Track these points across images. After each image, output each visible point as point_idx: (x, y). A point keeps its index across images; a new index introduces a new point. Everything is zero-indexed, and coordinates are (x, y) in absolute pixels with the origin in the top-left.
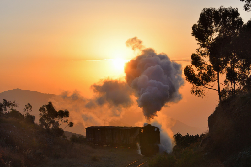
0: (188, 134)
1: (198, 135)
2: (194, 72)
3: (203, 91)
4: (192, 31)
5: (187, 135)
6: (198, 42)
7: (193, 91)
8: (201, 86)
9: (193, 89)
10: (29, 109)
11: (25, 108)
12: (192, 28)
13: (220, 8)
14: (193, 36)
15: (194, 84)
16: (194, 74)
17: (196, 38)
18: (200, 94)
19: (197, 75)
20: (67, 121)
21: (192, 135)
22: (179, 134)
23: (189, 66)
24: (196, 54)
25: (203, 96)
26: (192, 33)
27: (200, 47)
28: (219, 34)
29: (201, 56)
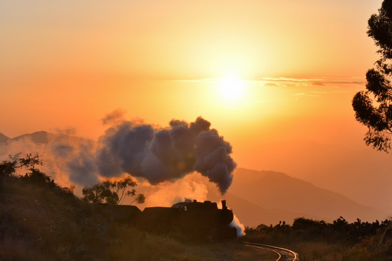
0: (358, 219)
1: (377, 221)
2: (372, 105)
3: (387, 139)
4: (369, 27)
5: (357, 221)
6: (379, 48)
7: (370, 139)
8: (384, 130)
9: (369, 137)
12: (369, 21)
14: (370, 37)
15: (371, 127)
16: (371, 108)
17: (377, 41)
18: (383, 146)
19: (377, 110)
20: (133, 193)
21: (367, 222)
22: (342, 219)
23: (362, 94)
24: (376, 70)
25: (388, 148)
26: (369, 32)
27: (383, 57)
29: (385, 75)
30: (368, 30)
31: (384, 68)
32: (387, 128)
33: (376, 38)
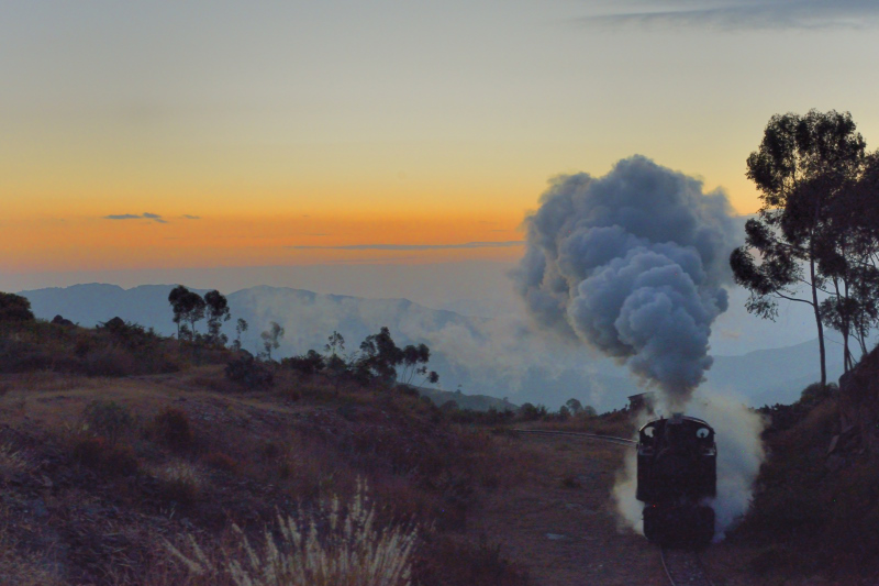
2: (753, 262)
3: (774, 304)
4: (748, 168)
6: (761, 192)
8: (770, 293)
9: (752, 302)
10: (338, 344)
11: (329, 342)
12: (748, 160)
13: (810, 113)
14: (750, 179)
15: (753, 290)
16: (752, 267)
17: (758, 184)
18: (769, 312)
19: (759, 269)
20: (424, 371)
23: (742, 249)
24: (757, 220)
25: (775, 316)
26: (749, 173)
27: (766, 204)
28: (807, 174)
29: (769, 226)
30: (747, 171)
31: (768, 217)
32: (774, 290)
33: (757, 181)
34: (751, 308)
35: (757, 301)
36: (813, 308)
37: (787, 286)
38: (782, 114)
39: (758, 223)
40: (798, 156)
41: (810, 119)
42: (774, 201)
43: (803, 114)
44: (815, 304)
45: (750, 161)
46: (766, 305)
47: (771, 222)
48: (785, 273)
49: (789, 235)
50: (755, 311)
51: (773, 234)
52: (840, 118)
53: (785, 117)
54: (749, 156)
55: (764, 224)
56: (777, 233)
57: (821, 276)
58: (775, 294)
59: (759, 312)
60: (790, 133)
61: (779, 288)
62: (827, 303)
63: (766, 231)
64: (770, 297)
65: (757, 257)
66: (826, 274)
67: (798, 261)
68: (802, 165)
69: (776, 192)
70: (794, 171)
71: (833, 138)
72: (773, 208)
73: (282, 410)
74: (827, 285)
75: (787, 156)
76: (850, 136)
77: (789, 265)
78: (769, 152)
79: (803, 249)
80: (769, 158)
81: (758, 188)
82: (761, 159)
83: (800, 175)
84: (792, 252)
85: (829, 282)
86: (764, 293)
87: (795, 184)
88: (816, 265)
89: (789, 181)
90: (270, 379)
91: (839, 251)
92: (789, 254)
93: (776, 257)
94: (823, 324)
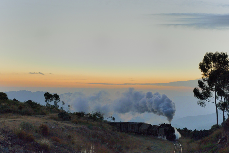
3: (205, 103)
13: (216, 52)
15: (199, 99)
18: (203, 105)
19: (201, 93)
20: (111, 117)
23: (197, 88)
25: (205, 106)
28: (215, 69)
29: (204, 82)
30: (199, 67)
31: (204, 79)
32: (205, 99)
33: (201, 70)
34: (199, 103)
35: (200, 102)
36: (215, 104)
37: (208, 98)
38: (209, 52)
39: (201, 81)
40: (213, 64)
41: (216, 54)
42: (206, 75)
43: (214, 53)
44: (216, 103)
45: (200, 65)
46: (203, 103)
47: (205, 81)
48: (208, 95)
49: (209, 85)
50: (200, 104)
51: (205, 84)
52: (224, 54)
53: (209, 53)
54: (199, 63)
55: (203, 81)
56: (206, 84)
57: (218, 96)
58: (205, 100)
59: (201, 105)
60: (211, 58)
61: (206, 99)
62: (219, 103)
63: (204, 84)
64: (204, 101)
65: (201, 90)
66: (219, 96)
67: (211, 91)
68: (214, 66)
69: (206, 73)
70: (211, 67)
71: (222, 59)
72: (205, 77)
73: (73, 126)
74: (219, 98)
75: (210, 64)
76: (227, 59)
77: (209, 93)
78: (205, 62)
79: (213, 89)
80: (205, 64)
81: (202, 72)
82: (203, 64)
83: (213, 69)
84: (210, 89)
85: (220, 98)
86: (202, 100)
87: (211, 71)
88: (216, 93)
89: (210, 70)
90: (70, 118)
91: (222, 89)
92: (209, 90)
93: (206, 90)
94: (218, 108)
